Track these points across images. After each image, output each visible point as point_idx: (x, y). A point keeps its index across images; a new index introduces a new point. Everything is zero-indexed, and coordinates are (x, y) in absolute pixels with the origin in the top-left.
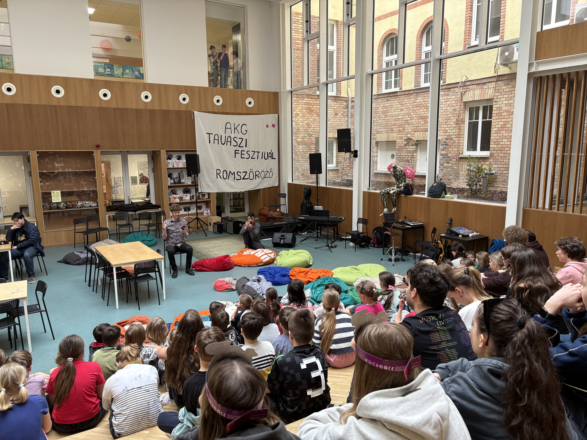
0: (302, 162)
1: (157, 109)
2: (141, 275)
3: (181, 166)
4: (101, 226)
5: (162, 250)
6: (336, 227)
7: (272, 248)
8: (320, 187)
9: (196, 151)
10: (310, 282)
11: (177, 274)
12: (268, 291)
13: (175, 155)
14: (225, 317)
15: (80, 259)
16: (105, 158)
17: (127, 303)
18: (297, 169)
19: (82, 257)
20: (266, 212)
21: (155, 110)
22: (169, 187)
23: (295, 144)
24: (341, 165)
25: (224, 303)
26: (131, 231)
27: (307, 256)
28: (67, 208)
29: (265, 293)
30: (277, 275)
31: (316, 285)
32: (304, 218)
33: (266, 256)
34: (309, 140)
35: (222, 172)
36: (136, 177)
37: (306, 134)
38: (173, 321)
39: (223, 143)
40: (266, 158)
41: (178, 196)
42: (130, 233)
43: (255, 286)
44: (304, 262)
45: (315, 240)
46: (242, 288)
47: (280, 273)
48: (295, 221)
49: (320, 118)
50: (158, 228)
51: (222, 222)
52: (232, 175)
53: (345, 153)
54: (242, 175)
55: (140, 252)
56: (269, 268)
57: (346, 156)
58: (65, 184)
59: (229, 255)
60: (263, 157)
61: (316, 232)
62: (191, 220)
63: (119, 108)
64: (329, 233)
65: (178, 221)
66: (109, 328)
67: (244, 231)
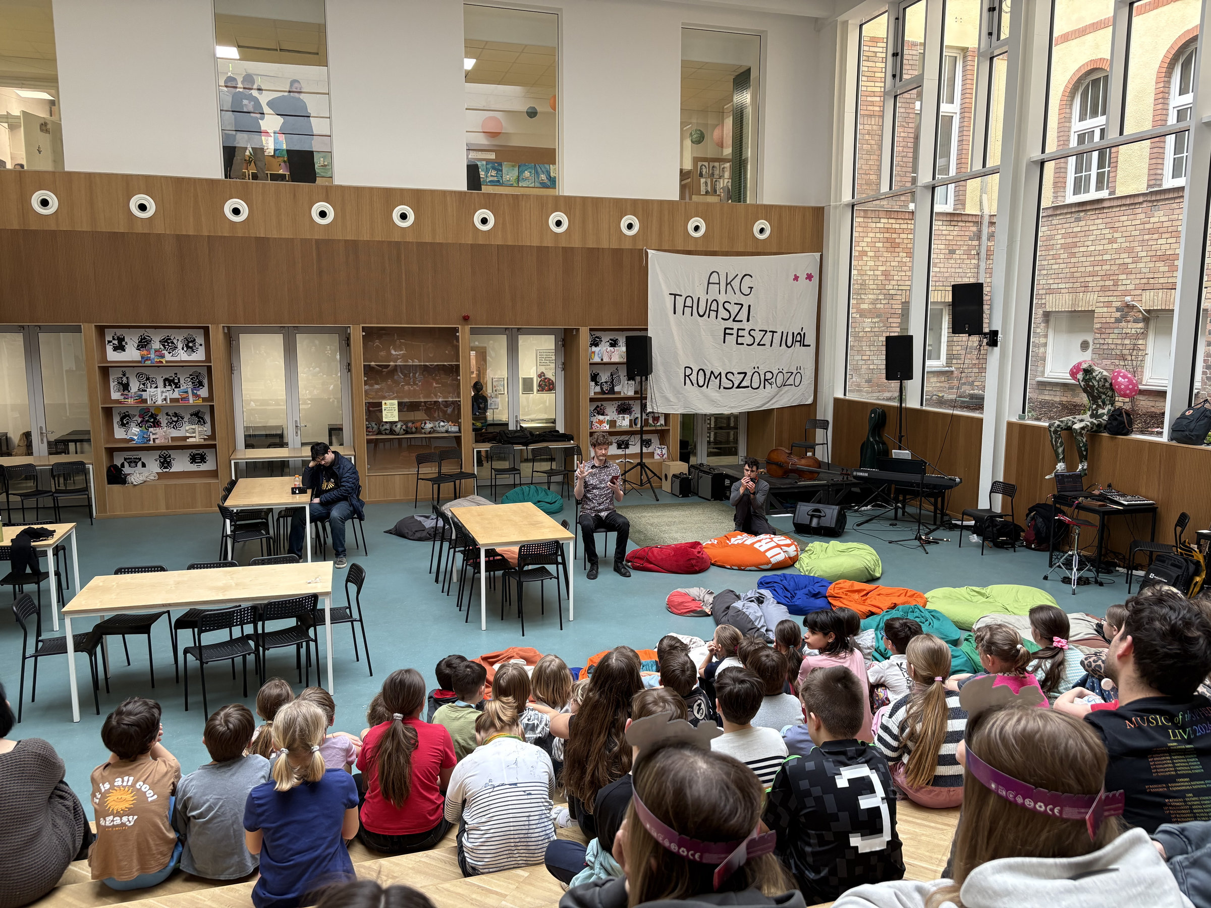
0: (868, 353)
1: (577, 246)
2: (530, 567)
3: (616, 358)
4: (463, 470)
5: (572, 522)
6: (940, 499)
7: (793, 534)
8: (906, 409)
9: (646, 330)
10: (872, 614)
11: (597, 572)
12: (780, 627)
13: (606, 338)
14: (688, 673)
15: (423, 529)
16: (478, 341)
17: (502, 619)
18: (857, 369)
19: (427, 527)
20: (782, 457)
21: (572, 248)
22: (592, 400)
23: (854, 315)
24: (959, 361)
25: (685, 639)
26: (517, 482)
27: (869, 558)
28: (407, 432)
29: (772, 628)
30: (800, 594)
32: (866, 475)
33: (778, 550)
34: (886, 306)
35: (695, 373)
36: (532, 379)
37: (880, 294)
39: (701, 314)
40: (789, 344)
41: (608, 418)
42: (515, 486)
43: (752, 611)
44: (861, 571)
45: (890, 525)
46: (723, 612)
47: (807, 589)
48: (845, 479)
49: (913, 259)
50: (566, 480)
51: (689, 475)
52: (716, 378)
53: (969, 335)
54: (737, 379)
55: (532, 524)
56: (784, 576)
57: (970, 344)
58: (406, 388)
59: (701, 542)
60: (783, 341)
61: (892, 506)
62: (628, 467)
63: (508, 246)
64: (922, 511)
65: (605, 467)
66: (465, 663)
67: (738, 496)
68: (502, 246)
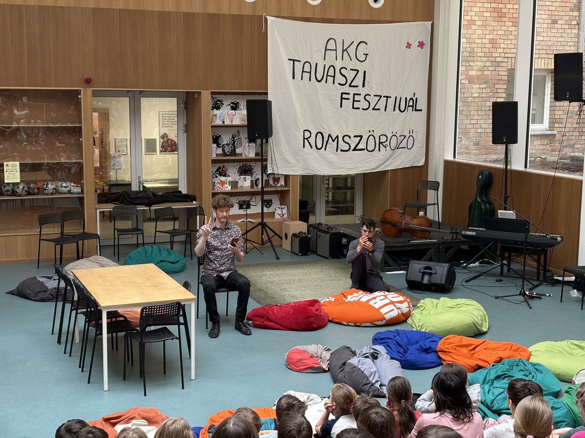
0: (476, 117)
1: (198, 11)
2: (153, 328)
3: (237, 122)
4: (86, 230)
5: (194, 283)
6: (542, 257)
7: (406, 291)
8: (512, 171)
9: (267, 94)
10: (480, 367)
11: (219, 330)
12: (392, 383)
13: (227, 101)
15: (46, 290)
16: (100, 103)
17: (124, 380)
18: (466, 133)
19: (49, 288)
20: (395, 217)
21: (194, 14)
22: (214, 162)
23: (463, 81)
24: (561, 125)
25: (302, 397)
26: (140, 241)
27: (476, 313)
28: (29, 194)
29: (386, 382)
30: (412, 349)
31: (492, 375)
32: (474, 234)
33: (391, 307)
34: (493, 73)
35: (313, 136)
36: (155, 140)
37: (487, 61)
38: (205, 424)
39: (319, 79)
40: (402, 109)
41: (230, 179)
42: (138, 245)
43: (367, 367)
44: (469, 326)
45: (497, 281)
46: (340, 368)
47: (419, 344)
48: (455, 237)
49: (518, 29)
50: (189, 239)
51: (308, 234)
52: (333, 141)
53: (570, 102)
54: (353, 142)
55: (154, 286)
56: (397, 331)
57: (571, 109)
58: (28, 148)
59: (319, 299)
60: (397, 106)
61: (498, 263)
62: (250, 227)
63: (129, 10)
64: (526, 268)
65: (226, 229)
66: (87, 429)
67: (356, 256)
68: (124, 10)
